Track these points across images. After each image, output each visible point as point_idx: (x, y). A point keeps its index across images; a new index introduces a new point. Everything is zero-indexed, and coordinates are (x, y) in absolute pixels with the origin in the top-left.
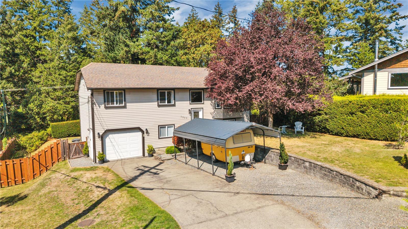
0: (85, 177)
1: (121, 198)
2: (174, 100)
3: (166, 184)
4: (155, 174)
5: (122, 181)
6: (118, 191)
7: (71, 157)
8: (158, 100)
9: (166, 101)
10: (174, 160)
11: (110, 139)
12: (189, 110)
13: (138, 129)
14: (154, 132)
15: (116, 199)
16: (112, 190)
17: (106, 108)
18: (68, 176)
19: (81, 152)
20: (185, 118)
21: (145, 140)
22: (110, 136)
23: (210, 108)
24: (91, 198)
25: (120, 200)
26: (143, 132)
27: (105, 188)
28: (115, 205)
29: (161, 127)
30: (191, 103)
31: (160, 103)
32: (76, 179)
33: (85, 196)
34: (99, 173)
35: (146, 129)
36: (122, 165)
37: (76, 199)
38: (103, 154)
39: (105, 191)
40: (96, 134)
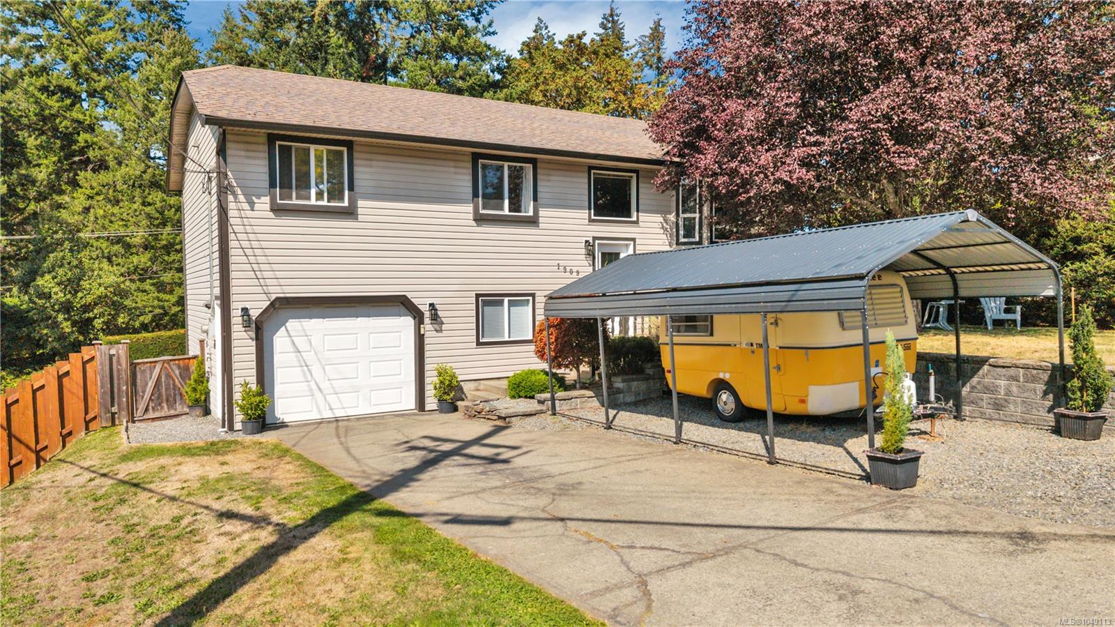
0: (176, 478)
1: (344, 567)
2: (535, 199)
3: (564, 498)
4: (493, 460)
5: (343, 488)
6: (327, 530)
7: (138, 414)
8: (475, 195)
9: (506, 202)
10: (548, 418)
11: (290, 336)
12: (586, 242)
13: (402, 304)
14: (460, 320)
15: (314, 571)
16: (297, 527)
17: (277, 210)
18: (104, 475)
19: (178, 397)
20: (571, 272)
21: (427, 347)
22: (293, 324)
23: (661, 242)
24: (183, 570)
25: (341, 577)
26: (418, 316)
27: (259, 521)
28: (310, 606)
29: (487, 301)
30: (593, 217)
31: (484, 208)
32: (136, 485)
33: (151, 559)
34: (241, 463)
35: (432, 305)
36: (338, 436)
37: (105, 575)
38: (261, 394)
39: (257, 533)
40: (233, 313)
